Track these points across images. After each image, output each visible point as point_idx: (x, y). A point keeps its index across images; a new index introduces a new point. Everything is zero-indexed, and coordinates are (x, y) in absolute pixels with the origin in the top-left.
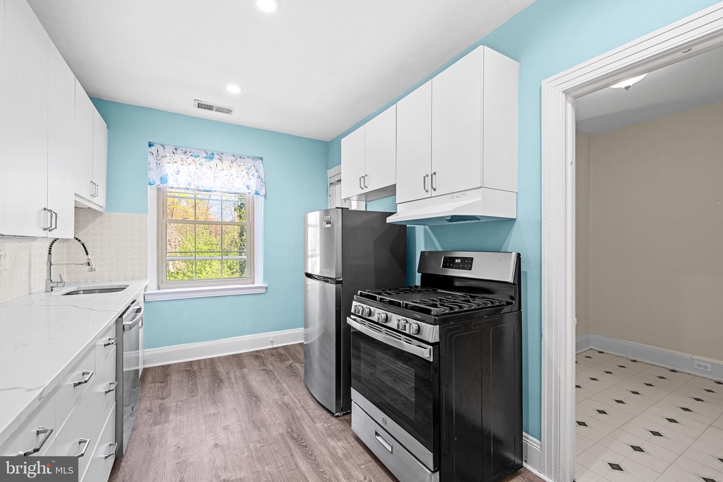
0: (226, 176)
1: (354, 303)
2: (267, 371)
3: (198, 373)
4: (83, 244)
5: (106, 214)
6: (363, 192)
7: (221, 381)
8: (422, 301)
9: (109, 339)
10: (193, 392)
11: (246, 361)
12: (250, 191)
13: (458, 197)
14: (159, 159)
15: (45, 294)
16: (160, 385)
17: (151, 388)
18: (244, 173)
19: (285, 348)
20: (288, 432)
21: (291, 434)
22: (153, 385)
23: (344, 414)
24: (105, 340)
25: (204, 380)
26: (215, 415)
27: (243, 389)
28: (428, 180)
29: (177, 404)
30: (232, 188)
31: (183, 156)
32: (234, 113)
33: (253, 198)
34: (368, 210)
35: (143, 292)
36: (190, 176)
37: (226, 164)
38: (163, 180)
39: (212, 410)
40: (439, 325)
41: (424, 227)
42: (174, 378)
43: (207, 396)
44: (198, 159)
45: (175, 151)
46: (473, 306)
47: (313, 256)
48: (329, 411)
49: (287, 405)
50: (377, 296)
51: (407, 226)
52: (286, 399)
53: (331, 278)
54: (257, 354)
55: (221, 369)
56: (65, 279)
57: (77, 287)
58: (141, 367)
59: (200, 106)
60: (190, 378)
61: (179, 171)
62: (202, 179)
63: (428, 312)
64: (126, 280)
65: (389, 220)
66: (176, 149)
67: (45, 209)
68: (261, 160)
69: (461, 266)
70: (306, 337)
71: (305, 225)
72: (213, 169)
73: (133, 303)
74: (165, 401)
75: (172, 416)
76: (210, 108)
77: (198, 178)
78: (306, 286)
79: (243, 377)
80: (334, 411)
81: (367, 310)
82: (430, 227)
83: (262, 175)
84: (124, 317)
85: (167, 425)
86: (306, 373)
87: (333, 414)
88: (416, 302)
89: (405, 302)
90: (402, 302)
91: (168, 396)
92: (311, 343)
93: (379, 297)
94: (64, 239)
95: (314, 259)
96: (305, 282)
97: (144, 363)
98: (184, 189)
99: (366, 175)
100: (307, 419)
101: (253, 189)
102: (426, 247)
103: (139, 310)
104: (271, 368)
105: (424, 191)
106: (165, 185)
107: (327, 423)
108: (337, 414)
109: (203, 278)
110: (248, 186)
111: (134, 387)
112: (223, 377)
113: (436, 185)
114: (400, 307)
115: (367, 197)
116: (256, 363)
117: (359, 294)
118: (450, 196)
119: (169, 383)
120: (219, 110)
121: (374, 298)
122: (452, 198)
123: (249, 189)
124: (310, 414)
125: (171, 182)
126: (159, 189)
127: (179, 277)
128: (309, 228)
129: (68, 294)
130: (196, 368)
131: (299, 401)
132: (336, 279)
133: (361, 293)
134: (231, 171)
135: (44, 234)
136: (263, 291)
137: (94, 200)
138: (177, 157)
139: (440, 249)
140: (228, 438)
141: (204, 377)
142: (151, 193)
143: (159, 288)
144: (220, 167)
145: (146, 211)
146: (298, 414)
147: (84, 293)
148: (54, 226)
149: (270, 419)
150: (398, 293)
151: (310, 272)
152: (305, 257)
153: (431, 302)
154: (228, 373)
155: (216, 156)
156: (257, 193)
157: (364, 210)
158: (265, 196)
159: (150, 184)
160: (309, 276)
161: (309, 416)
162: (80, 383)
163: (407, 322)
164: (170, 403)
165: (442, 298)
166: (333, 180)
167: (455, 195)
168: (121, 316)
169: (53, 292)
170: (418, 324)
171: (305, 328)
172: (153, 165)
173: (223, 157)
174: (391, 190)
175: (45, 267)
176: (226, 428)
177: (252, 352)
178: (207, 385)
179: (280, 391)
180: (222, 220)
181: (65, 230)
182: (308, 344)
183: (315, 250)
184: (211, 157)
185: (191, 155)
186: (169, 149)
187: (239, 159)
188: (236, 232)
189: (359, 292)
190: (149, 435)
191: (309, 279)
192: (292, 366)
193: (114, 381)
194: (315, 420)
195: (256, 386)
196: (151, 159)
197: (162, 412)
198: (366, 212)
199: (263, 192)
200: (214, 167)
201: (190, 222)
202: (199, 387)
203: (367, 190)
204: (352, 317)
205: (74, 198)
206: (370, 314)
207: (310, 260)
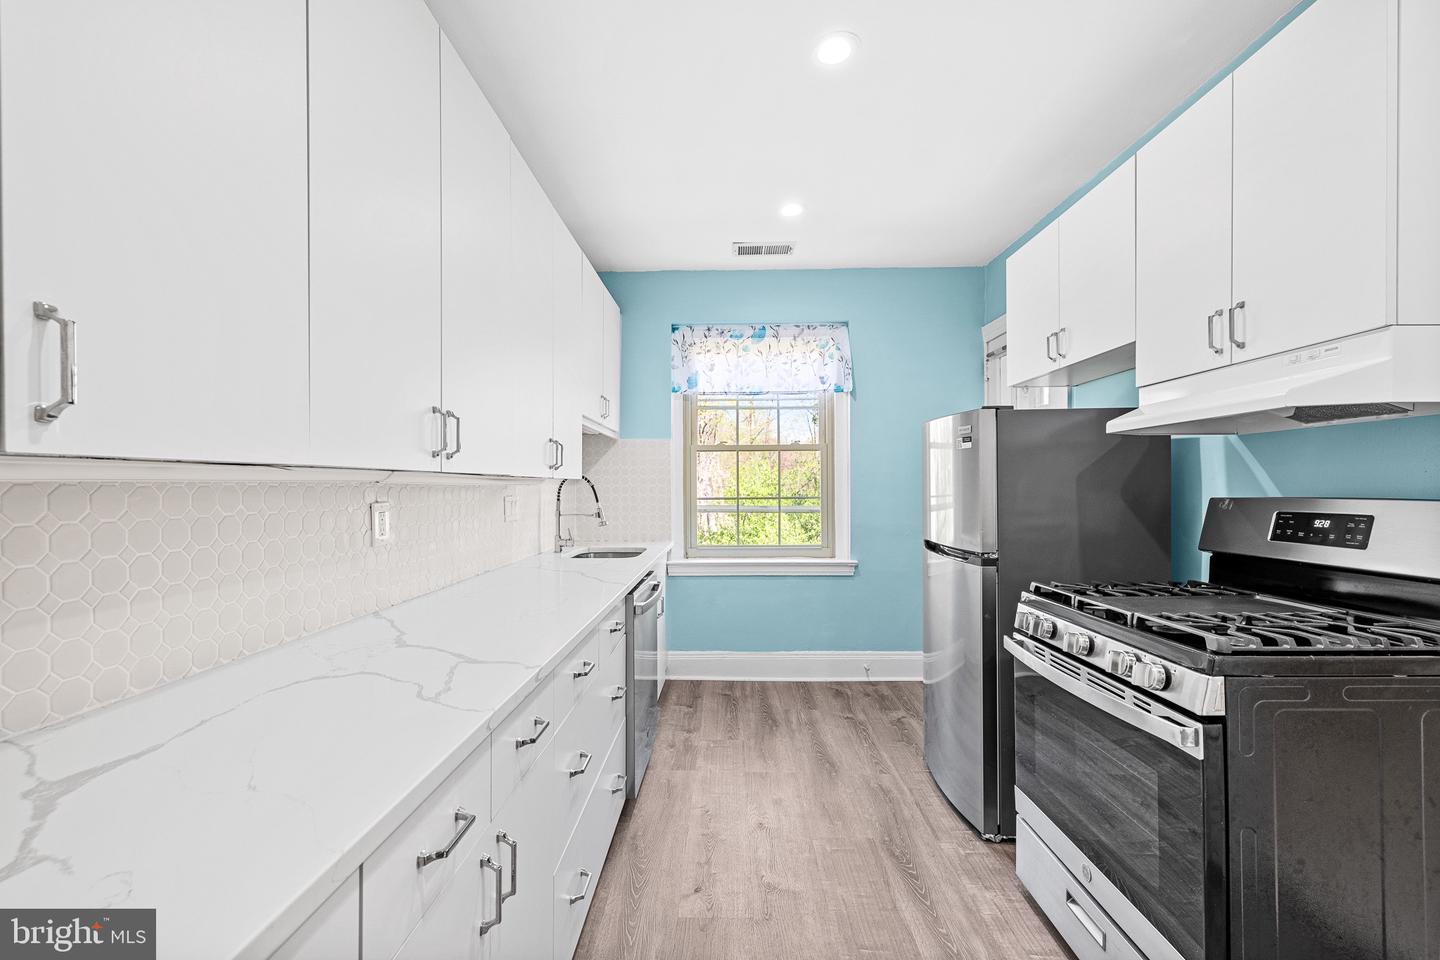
0: (786, 363)
1: (1021, 608)
2: (856, 724)
3: (741, 703)
4: (592, 487)
5: (620, 441)
6: (1055, 366)
7: (775, 721)
8: (1188, 616)
9: (617, 624)
10: (732, 729)
11: (819, 697)
12: (825, 386)
13: (1312, 358)
14: (685, 347)
15: (554, 555)
16: (686, 710)
17: (674, 712)
18: (815, 355)
19: (892, 685)
20: (885, 841)
21: (889, 845)
22: (677, 707)
23: (1003, 841)
24: (610, 624)
25: (749, 714)
26: (761, 775)
27: (810, 744)
28: (1221, 325)
29: (709, 746)
30: (796, 385)
31: (720, 340)
32: (796, 251)
33: (832, 399)
34: (1075, 407)
35: (665, 562)
36: (730, 371)
37: (786, 341)
38: (691, 382)
39: (758, 767)
40: (1225, 676)
41: (1226, 438)
42: (707, 703)
43: (752, 742)
44: (741, 340)
45: (707, 333)
46: (1349, 642)
47: (939, 508)
48: (971, 827)
49: (886, 792)
50: (1073, 596)
51: (1173, 437)
52: (886, 780)
53: (973, 553)
54: (840, 688)
55: (777, 703)
56: (575, 534)
57: (587, 548)
58: (661, 678)
59: (742, 251)
60: (729, 709)
61: (713, 365)
62: (748, 374)
63: (1199, 643)
64: (644, 541)
65: (1113, 426)
66: (709, 330)
67: (551, 440)
68: (845, 327)
69: (1332, 537)
70: (929, 669)
71: (923, 447)
72: (764, 355)
73: (648, 575)
74: (693, 736)
75: (700, 762)
76: (756, 251)
77: (742, 373)
78: (926, 567)
79: (812, 723)
80: (981, 827)
81: (1047, 626)
82: (1242, 438)
83: (847, 354)
84: (636, 594)
85: (692, 772)
86: (927, 741)
87: (980, 833)
88: (1169, 618)
89: (1137, 615)
90: (1129, 614)
91: (696, 729)
92: (937, 683)
93: (1076, 598)
94: (574, 480)
95: (942, 512)
96: (925, 559)
97: (667, 671)
98: (721, 394)
99: (1063, 330)
100: (922, 828)
101: (832, 381)
102: (1230, 485)
103: (655, 588)
104: (861, 717)
105: (1212, 351)
106: (694, 390)
107: (964, 848)
108: (987, 836)
109: (760, 544)
110: (822, 378)
111: (652, 706)
112: (778, 717)
113: (1244, 334)
114: (1125, 624)
115: (1075, 374)
116: (836, 704)
117: (1032, 588)
118: (1286, 358)
119: (699, 709)
120: (772, 251)
121: (1067, 601)
122: (1294, 362)
123: (824, 383)
124: (931, 821)
125: (702, 386)
126: (686, 398)
127: (723, 541)
128: (932, 450)
129: (578, 557)
130: (738, 693)
131: (911, 790)
132: (983, 554)
133: (1036, 587)
134: (794, 353)
135: (548, 473)
136: (850, 572)
137: (605, 422)
138: (711, 342)
139: (1273, 492)
140: (779, 820)
141: (749, 711)
142: (676, 403)
143: (687, 556)
144: (774, 350)
145: (668, 435)
146: (906, 812)
147: (595, 557)
148: (559, 464)
149: (852, 809)
150: (1128, 594)
151: (934, 539)
152: (924, 510)
153: (1216, 621)
154: (787, 712)
155: (769, 331)
156: (839, 390)
157: (1066, 407)
158: (853, 393)
159: (674, 391)
160: (932, 547)
161: (929, 823)
162: (580, 675)
163: (1139, 660)
164: (699, 741)
165: (1257, 615)
166: (994, 347)
167: (1304, 354)
168: (631, 593)
169: (562, 554)
170: (1164, 667)
171: (925, 652)
172: (677, 361)
173: (781, 330)
174: (1123, 358)
175: (554, 519)
176: (777, 802)
177: (831, 683)
178: (753, 725)
179: (876, 763)
180: (779, 442)
181: (573, 469)
182: (931, 685)
183: (944, 496)
184: (760, 335)
185: (731, 336)
186: (700, 331)
187: (806, 331)
188: (816, 462)
189: (1033, 585)
190: (669, 781)
191: (933, 553)
192: (903, 723)
193: (623, 686)
194: (939, 834)
195: (833, 744)
196: (675, 351)
197: (687, 751)
198: (1070, 411)
199: (848, 386)
200: (765, 351)
201: (730, 449)
202: (741, 724)
203: (1064, 363)
204: (1017, 636)
205: (581, 422)
206: (1054, 633)
207: (933, 515)
